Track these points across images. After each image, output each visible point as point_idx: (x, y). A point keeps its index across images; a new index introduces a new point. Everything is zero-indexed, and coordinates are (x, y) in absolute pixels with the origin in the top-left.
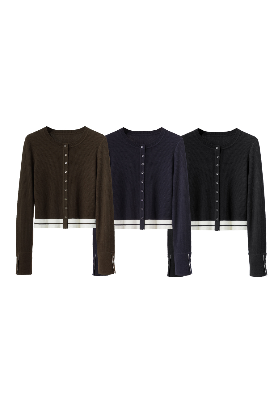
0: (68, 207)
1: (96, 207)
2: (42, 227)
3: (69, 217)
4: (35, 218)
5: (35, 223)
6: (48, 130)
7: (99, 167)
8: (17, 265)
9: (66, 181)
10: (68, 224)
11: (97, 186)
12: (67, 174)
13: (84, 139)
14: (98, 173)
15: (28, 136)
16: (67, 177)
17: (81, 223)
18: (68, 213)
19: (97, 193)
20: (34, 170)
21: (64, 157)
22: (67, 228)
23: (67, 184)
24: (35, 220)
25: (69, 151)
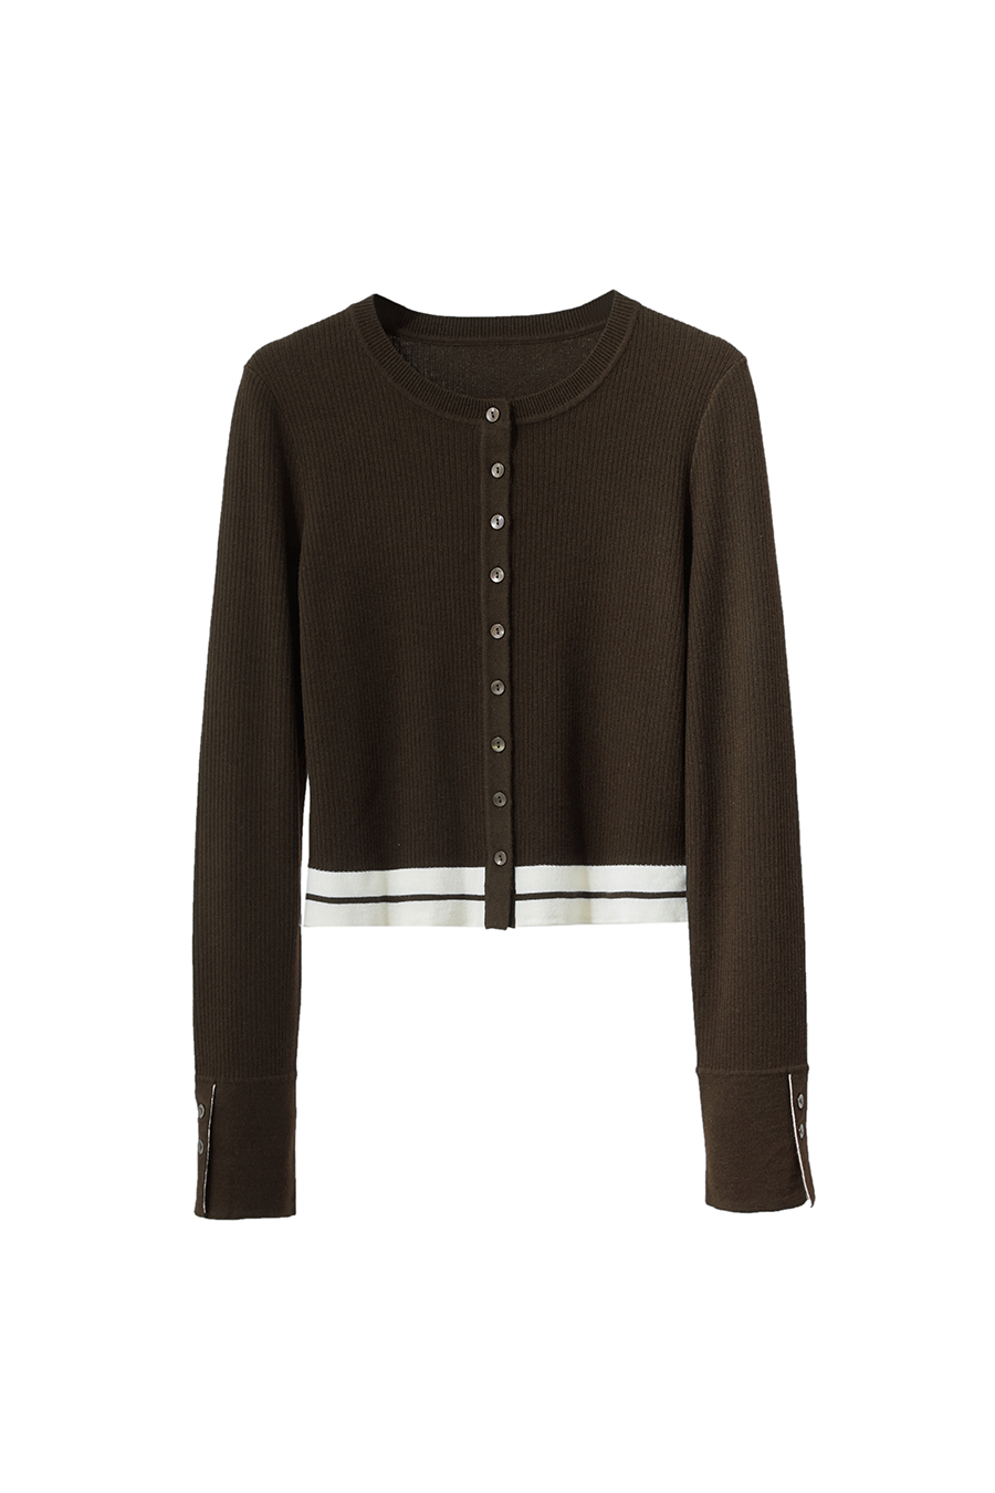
0: (513, 796)
1: (688, 793)
2: (352, 923)
3: (518, 859)
4: (310, 866)
5: (309, 897)
6: (381, 315)
7: (700, 543)
8: (201, 1158)
9: (499, 633)
10: (514, 897)
11: (690, 662)
12: (506, 586)
13: (604, 373)
14: (697, 581)
15: (258, 353)
16: (505, 605)
17: (593, 890)
18: (514, 833)
19: (692, 705)
20: (302, 568)
21: (482, 487)
22: (512, 924)
23: (505, 649)
24: (311, 879)
25: (513, 444)
